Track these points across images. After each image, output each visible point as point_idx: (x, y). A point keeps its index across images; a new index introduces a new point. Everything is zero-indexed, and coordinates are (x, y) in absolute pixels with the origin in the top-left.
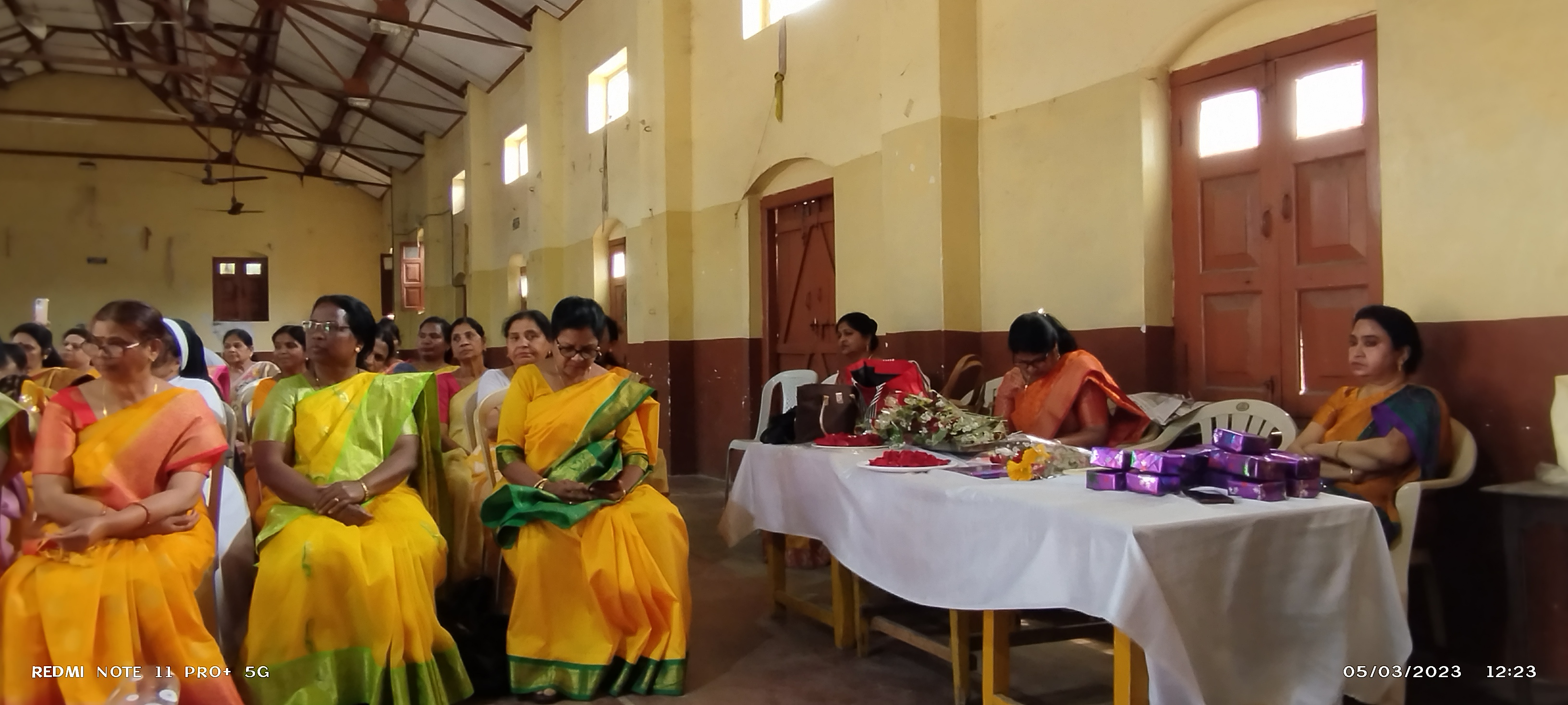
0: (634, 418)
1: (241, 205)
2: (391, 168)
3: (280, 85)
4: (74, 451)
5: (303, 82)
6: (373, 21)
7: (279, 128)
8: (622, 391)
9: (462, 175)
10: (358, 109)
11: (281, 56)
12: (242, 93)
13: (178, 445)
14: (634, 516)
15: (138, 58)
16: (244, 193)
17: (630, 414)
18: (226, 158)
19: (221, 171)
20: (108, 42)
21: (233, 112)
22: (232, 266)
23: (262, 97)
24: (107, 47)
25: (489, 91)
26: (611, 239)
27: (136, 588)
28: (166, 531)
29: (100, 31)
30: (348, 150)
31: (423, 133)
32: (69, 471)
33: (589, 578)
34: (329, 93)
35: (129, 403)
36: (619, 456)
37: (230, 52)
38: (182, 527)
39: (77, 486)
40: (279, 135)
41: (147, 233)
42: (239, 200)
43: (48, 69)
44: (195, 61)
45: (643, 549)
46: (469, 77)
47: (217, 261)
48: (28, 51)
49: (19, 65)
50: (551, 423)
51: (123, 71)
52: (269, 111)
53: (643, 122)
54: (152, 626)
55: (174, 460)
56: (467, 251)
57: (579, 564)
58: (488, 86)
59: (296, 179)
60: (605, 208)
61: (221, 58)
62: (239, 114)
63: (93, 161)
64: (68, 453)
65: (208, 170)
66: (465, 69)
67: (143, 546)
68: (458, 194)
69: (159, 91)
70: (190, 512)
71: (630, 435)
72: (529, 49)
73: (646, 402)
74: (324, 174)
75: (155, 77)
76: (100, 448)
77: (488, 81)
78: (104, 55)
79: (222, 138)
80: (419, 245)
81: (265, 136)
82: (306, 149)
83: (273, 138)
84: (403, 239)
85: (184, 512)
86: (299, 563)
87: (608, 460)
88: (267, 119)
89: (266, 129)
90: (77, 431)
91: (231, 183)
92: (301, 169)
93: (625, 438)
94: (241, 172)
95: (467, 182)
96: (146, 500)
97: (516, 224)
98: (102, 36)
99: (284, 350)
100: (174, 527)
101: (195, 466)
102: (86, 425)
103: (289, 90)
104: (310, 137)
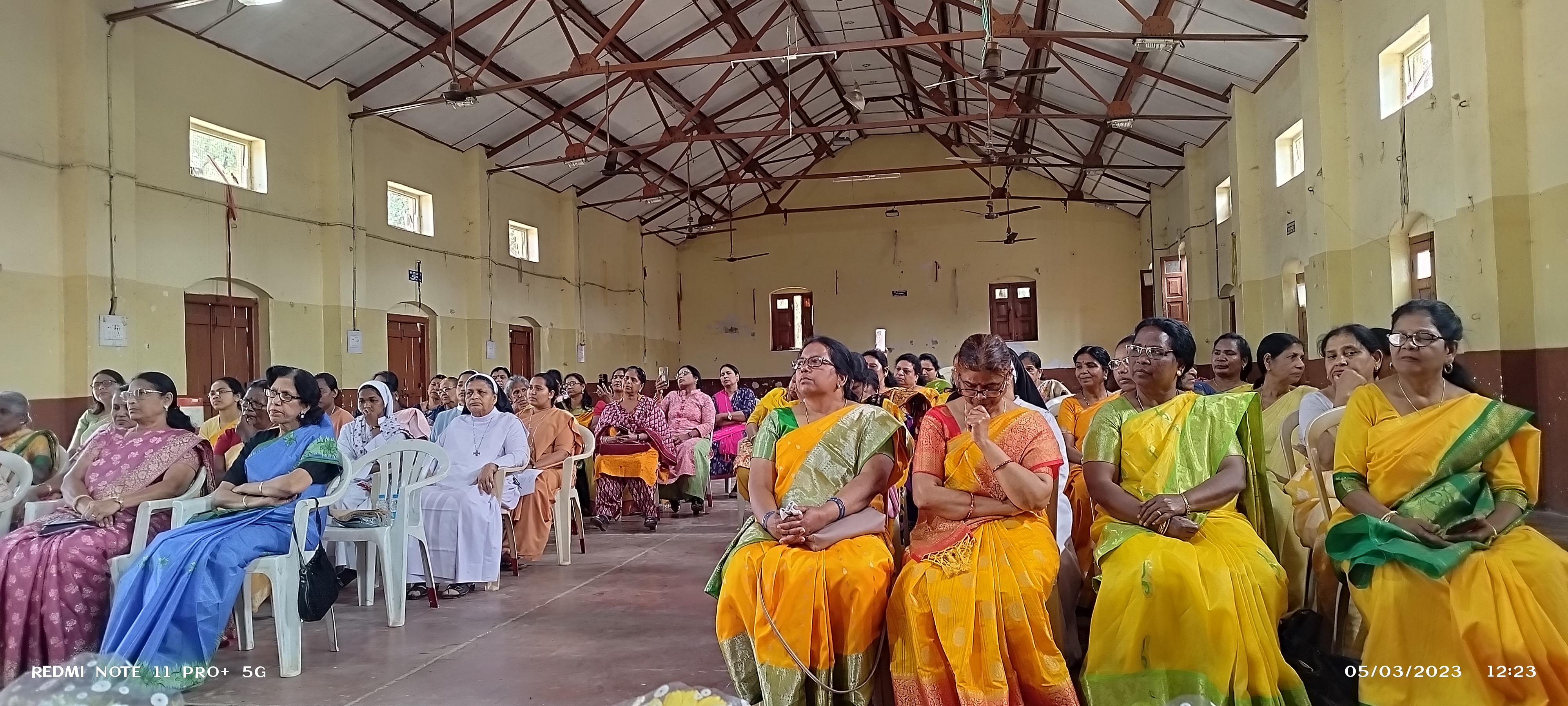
0: (1506, 449)
1: (1015, 235)
2: (1149, 184)
3: (1046, 117)
5: (1067, 113)
6: (1139, 41)
7: (1043, 160)
8: (1489, 416)
9: (1227, 182)
10: (1119, 131)
11: (1048, 92)
12: (1014, 133)
14: (1516, 563)
15: (927, 114)
16: (1017, 223)
17: (1502, 442)
18: (1000, 193)
19: (1000, 205)
20: (905, 104)
21: (1007, 150)
22: (1005, 291)
23: (1029, 133)
24: (904, 108)
25: (1254, 92)
26: (1411, 236)
27: (1002, 600)
29: (899, 96)
30: (1107, 171)
31: (1182, 146)
32: (941, 473)
33: (1462, 631)
34: (1089, 119)
36: (1487, 492)
37: (1006, 96)
40: (1043, 166)
41: (938, 267)
42: (1013, 230)
43: (862, 135)
44: (972, 109)
45: (1532, 603)
46: (1234, 80)
47: (992, 288)
48: (848, 122)
49: (844, 135)
50: (1399, 451)
51: (916, 128)
52: (1035, 144)
53: (1457, 97)
56: (1235, 262)
57: (1448, 615)
58: (1255, 85)
59: (1060, 204)
60: (1405, 201)
61: (998, 102)
62: (1011, 152)
63: (896, 208)
65: (990, 206)
66: (1229, 73)
68: (1222, 202)
69: (944, 140)
71: (1501, 468)
72: (1304, 38)
73: (1523, 428)
74: (1086, 197)
75: (941, 128)
77: (1256, 81)
78: (902, 116)
79: (997, 175)
80: (1180, 259)
81: (1030, 168)
82: (1068, 176)
83: (1040, 169)
84: (1163, 254)
86: (1139, 580)
87: (1473, 496)
88: (1034, 152)
89: (1032, 161)
90: (946, 440)
91: (1007, 215)
92: (1065, 195)
93: (1497, 472)
94: (1015, 205)
95: (1233, 191)
97: (1291, 228)
98: (900, 100)
99: (1085, 369)
102: (953, 435)
103: (1054, 121)
104: (1071, 164)
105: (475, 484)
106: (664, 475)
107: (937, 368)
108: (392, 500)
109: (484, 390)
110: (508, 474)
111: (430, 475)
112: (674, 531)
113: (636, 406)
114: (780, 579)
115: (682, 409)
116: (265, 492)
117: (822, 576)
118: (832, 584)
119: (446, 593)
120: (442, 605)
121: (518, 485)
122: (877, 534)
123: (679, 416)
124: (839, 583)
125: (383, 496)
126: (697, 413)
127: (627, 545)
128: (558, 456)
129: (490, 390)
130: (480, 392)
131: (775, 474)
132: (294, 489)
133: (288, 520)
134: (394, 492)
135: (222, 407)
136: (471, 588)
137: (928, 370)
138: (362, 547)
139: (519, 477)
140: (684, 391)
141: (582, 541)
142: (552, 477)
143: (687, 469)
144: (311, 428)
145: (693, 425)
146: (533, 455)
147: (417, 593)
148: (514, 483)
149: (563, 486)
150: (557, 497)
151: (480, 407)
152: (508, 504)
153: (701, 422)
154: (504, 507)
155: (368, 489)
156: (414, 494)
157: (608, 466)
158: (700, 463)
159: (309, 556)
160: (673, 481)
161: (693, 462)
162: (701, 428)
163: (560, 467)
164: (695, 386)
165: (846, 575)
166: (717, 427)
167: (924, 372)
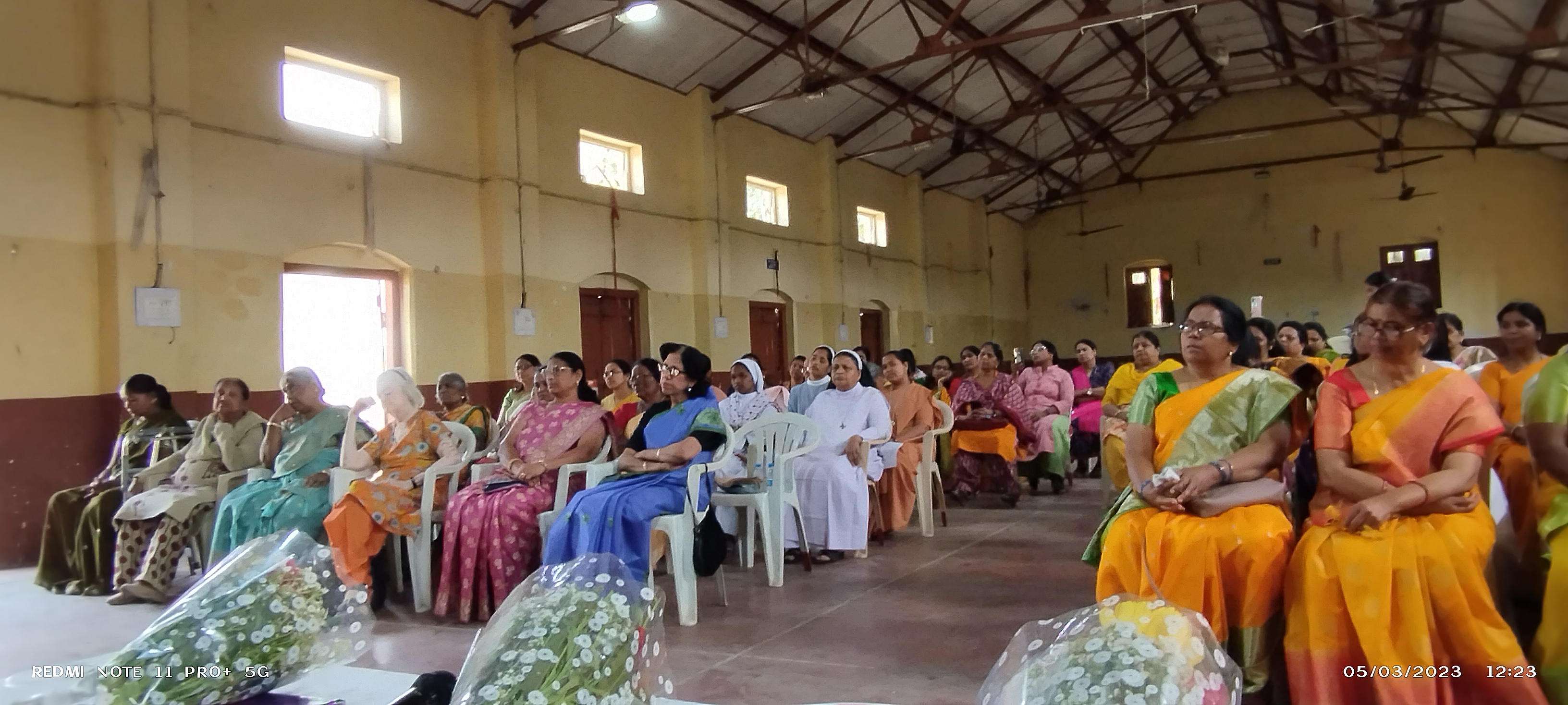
1: (1411, 190)
3: (1448, 56)
4: (1352, 429)
5: (1473, 48)
7: (1445, 102)
10: (1542, 63)
12: (1407, 77)
13: (1452, 424)
15: (1301, 64)
16: (1415, 177)
18: (1393, 145)
19: (1392, 157)
20: (1273, 55)
21: (1398, 96)
22: (1401, 254)
23: (1426, 74)
24: (1273, 60)
27: (1426, 565)
28: (1448, 511)
29: (1267, 48)
30: (1528, 111)
32: (1349, 448)
34: (1502, 52)
35: (1398, 382)
37: (1397, 36)
38: (1463, 508)
39: (1355, 462)
40: (1445, 110)
41: (1316, 230)
42: (1410, 184)
43: (1225, 93)
44: (1356, 54)
47: (1384, 251)
48: (1209, 81)
49: (1205, 94)
51: (1287, 80)
52: (1433, 87)
54: (1445, 605)
55: (1447, 441)
59: (1465, 154)
61: (1388, 43)
62: (1404, 97)
63: (1268, 169)
64: (1346, 430)
65: (1381, 159)
67: (1427, 523)
69: (1322, 91)
70: (1467, 494)
74: (1499, 143)
75: (1317, 78)
76: (1376, 426)
78: (1272, 69)
79: (1388, 125)
81: (1430, 114)
82: (1475, 119)
83: (1440, 115)
85: (1460, 494)
88: (1432, 95)
89: (1430, 106)
90: (1352, 409)
91: (1399, 170)
92: (1473, 142)
96: (1422, 479)
98: (1269, 52)
99: (1514, 329)
100: (1455, 508)
101: (1471, 447)
102: (1361, 404)
103: (1456, 58)
104: (1479, 106)
105: (843, 454)
106: (1023, 452)
107: (1324, 337)
108: (768, 470)
109: (849, 366)
110: (873, 446)
111: (800, 446)
112: (1035, 508)
113: (993, 382)
114: (1166, 547)
115: (1039, 386)
116: (662, 458)
117: (1213, 546)
118: (1225, 554)
119: (818, 558)
120: (816, 571)
121: (882, 457)
122: (1274, 504)
123: (1036, 393)
124: (1233, 554)
125: (759, 466)
126: (1054, 390)
127: (989, 520)
128: (919, 429)
129: (855, 366)
130: (845, 367)
131: (1155, 442)
132: (687, 455)
133: (682, 483)
134: (769, 462)
135: (615, 386)
136: (839, 556)
137: (1314, 340)
138: (742, 512)
139: (882, 449)
140: (1040, 368)
141: (944, 514)
142: (912, 450)
143: (1046, 445)
144: (698, 400)
145: (1050, 402)
146: (895, 429)
147: (792, 558)
148: (878, 455)
149: (924, 459)
150: (919, 469)
151: (844, 382)
152: (873, 476)
153: (1059, 398)
154: (869, 478)
155: (744, 461)
156: (789, 462)
157: (965, 443)
158: (1059, 441)
159: (701, 516)
160: (1032, 458)
161: (1051, 439)
162: (1058, 404)
163: (920, 441)
164: (1051, 362)
165: (1240, 546)
166: (1076, 404)
167: (1310, 343)
